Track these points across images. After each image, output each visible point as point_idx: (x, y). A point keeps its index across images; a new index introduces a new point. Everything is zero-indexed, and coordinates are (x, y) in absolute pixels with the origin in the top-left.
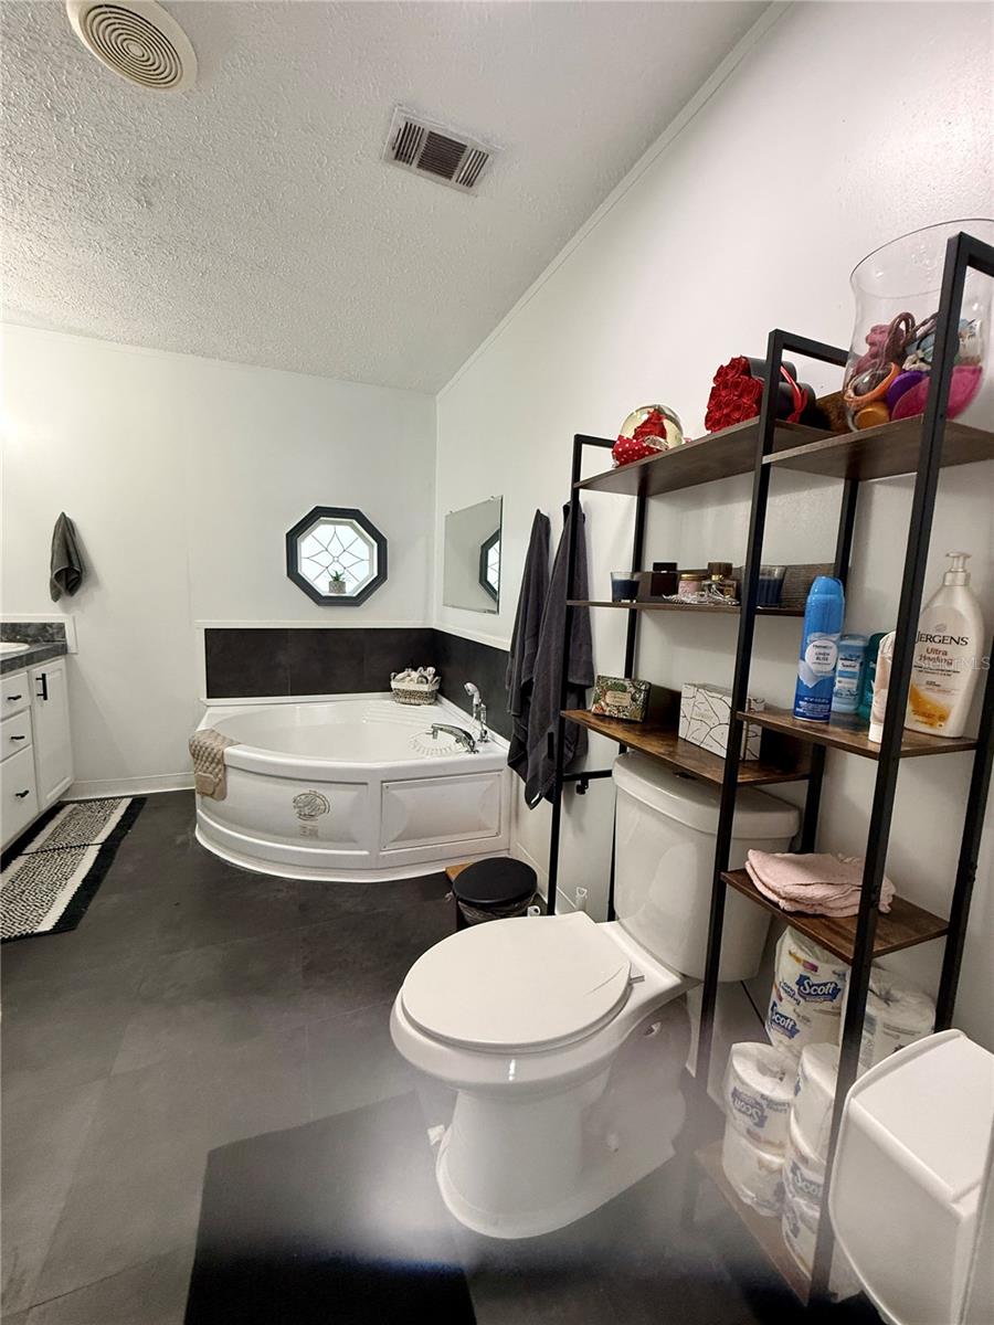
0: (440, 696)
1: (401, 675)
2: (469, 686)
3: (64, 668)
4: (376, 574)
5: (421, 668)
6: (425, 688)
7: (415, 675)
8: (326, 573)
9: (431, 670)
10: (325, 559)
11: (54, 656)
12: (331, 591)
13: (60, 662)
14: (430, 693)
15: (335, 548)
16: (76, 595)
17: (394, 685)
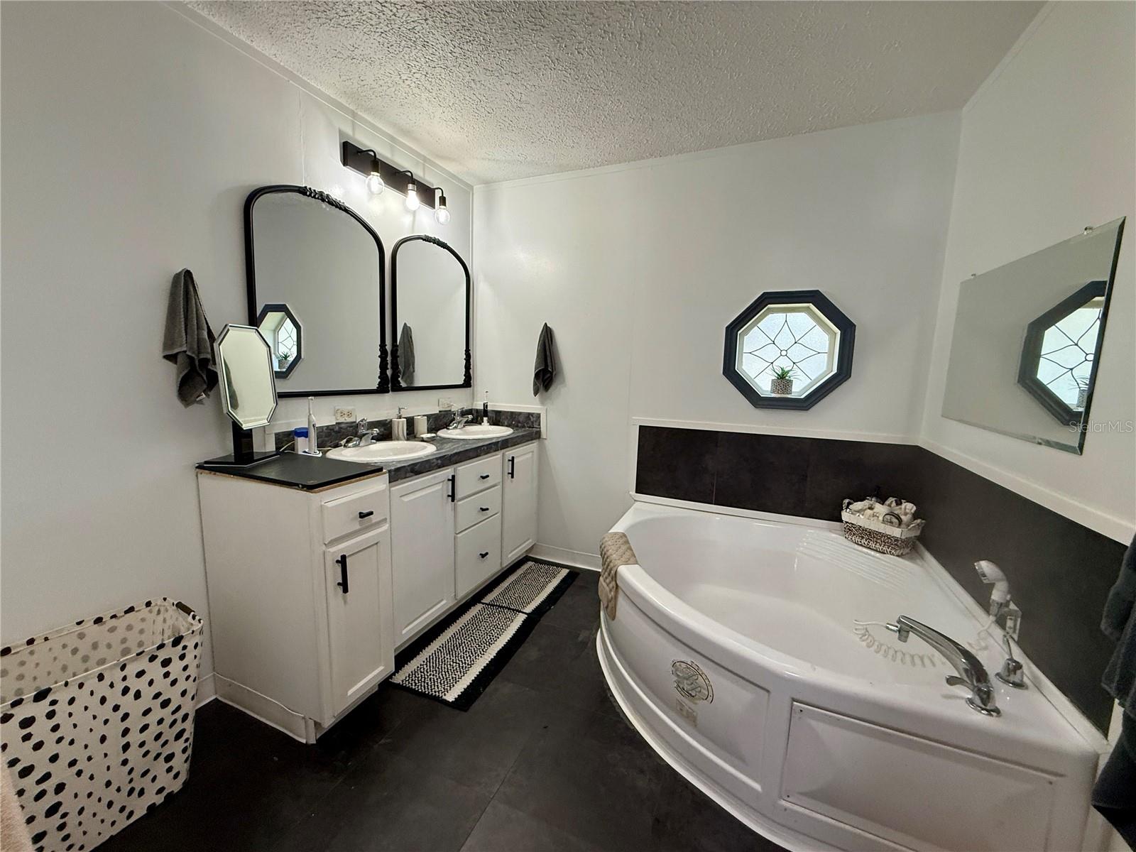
0: (922, 548)
1: (858, 505)
2: (985, 566)
3: (536, 450)
4: (835, 371)
5: (891, 500)
6: (896, 532)
7: (881, 509)
8: (769, 371)
9: (909, 507)
10: (771, 354)
11: (528, 441)
12: (773, 391)
13: (533, 446)
14: (903, 541)
15: (785, 340)
16: (550, 390)
17: (845, 516)
